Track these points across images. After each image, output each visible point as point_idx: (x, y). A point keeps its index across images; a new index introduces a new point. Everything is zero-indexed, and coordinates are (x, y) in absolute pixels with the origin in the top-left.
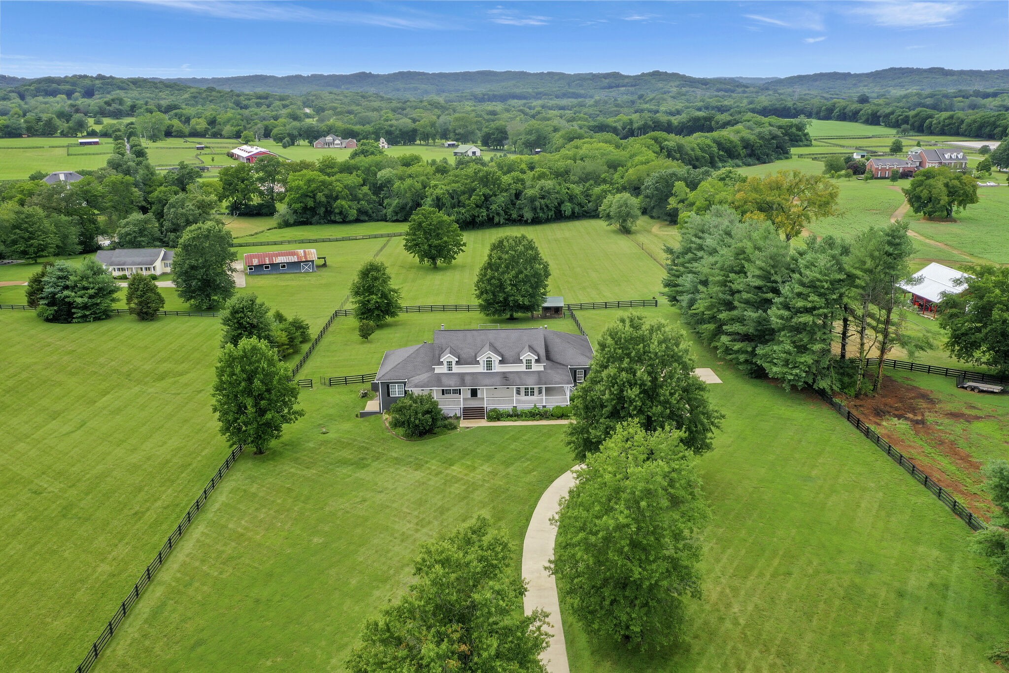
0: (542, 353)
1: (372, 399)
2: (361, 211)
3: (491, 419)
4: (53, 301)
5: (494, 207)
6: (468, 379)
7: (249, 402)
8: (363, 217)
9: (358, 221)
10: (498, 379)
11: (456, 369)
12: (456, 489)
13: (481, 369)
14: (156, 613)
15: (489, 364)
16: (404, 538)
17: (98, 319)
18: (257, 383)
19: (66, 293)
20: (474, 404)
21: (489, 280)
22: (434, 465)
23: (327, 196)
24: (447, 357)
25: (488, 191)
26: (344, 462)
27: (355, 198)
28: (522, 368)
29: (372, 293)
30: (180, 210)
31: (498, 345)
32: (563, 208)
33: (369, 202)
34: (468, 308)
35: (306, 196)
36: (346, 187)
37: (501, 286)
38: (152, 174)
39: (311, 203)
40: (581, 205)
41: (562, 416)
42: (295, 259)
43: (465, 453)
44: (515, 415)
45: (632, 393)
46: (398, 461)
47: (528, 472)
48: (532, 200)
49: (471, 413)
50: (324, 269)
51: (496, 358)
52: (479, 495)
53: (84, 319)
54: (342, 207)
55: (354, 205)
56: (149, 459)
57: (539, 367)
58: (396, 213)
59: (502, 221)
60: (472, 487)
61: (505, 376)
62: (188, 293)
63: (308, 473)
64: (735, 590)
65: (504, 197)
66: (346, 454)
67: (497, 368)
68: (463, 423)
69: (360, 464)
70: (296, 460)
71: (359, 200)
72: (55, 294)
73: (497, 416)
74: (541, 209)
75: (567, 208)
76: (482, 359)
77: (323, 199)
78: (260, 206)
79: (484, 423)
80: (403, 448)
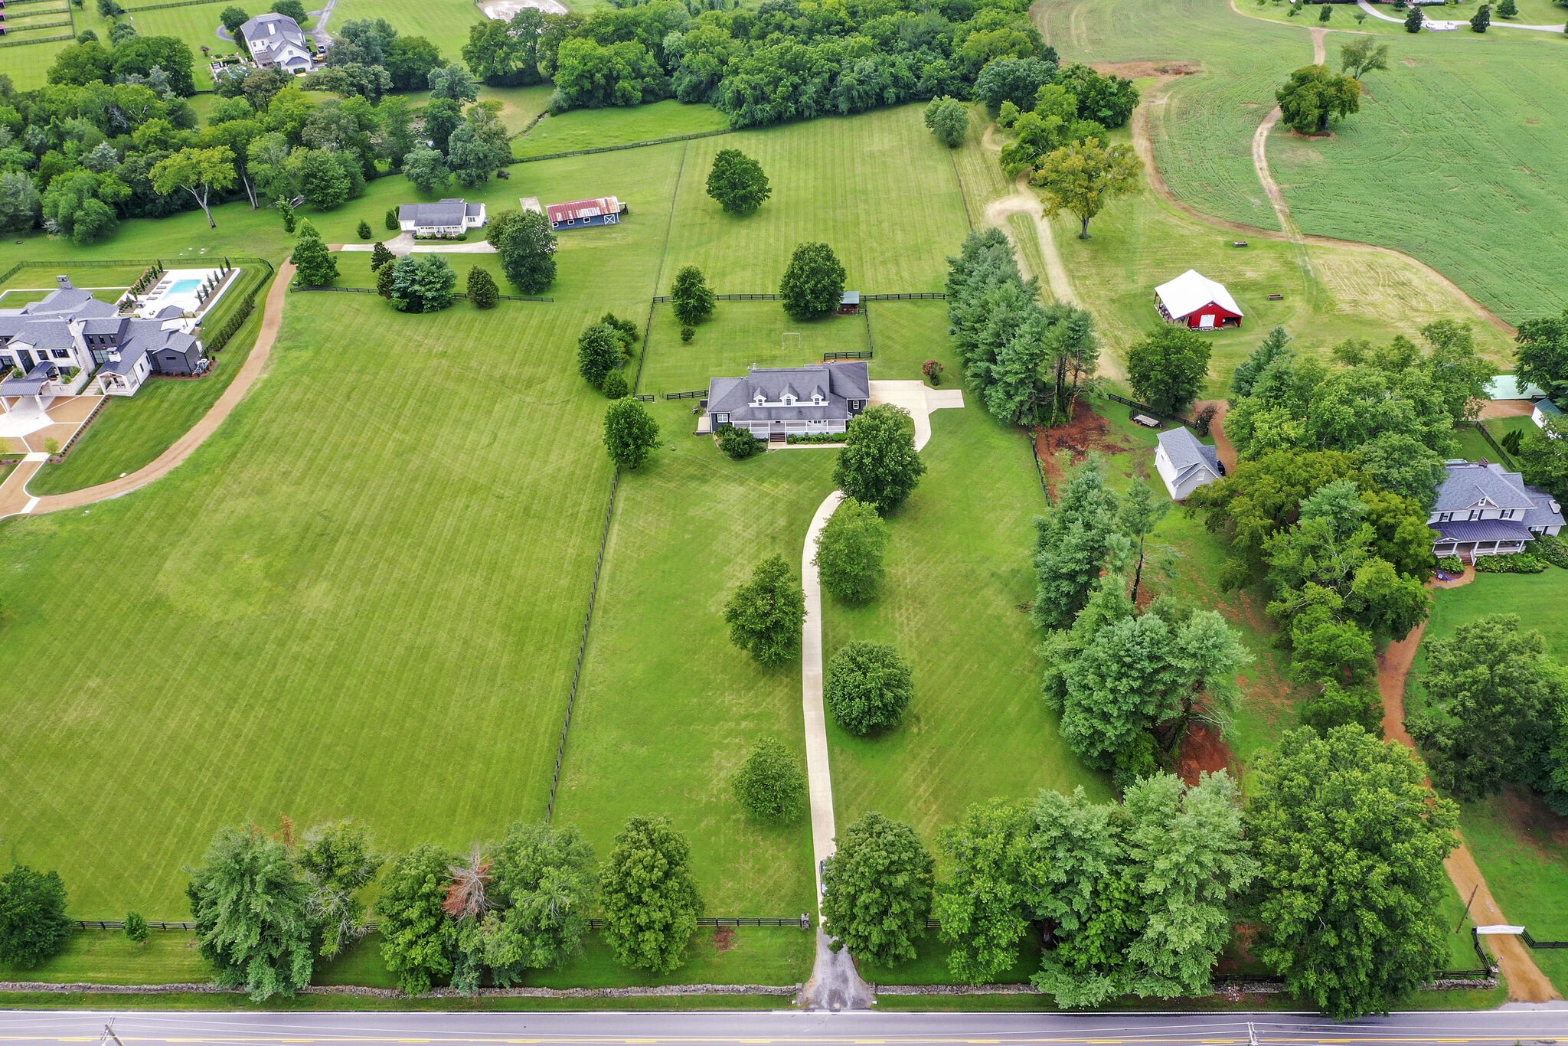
0: (827, 391)
1: (701, 415)
2: (645, 91)
3: (789, 442)
4: (404, 294)
5: (804, 99)
6: (773, 412)
7: (631, 442)
8: (651, 96)
9: (644, 102)
10: (794, 413)
11: (765, 405)
12: (766, 501)
13: (783, 404)
14: (613, 577)
15: (789, 401)
16: (737, 536)
17: (443, 307)
18: (635, 430)
19: (416, 287)
20: (778, 430)
21: (792, 288)
22: (752, 483)
23: (605, 76)
24: (758, 397)
25: (797, 80)
26: (692, 478)
27: (639, 75)
28: (812, 404)
29: (689, 297)
30: (470, 146)
31: (795, 386)
32: (886, 95)
33: (654, 77)
34: (774, 297)
35: (581, 76)
36: (629, 63)
37: (802, 294)
38: (391, 35)
39: (587, 85)
40: (908, 86)
41: (840, 441)
42: (596, 212)
43: (772, 473)
44: (807, 439)
45: (867, 461)
46: (727, 478)
47: (811, 490)
48: (849, 88)
49: (777, 437)
50: (626, 218)
51: (793, 398)
52: (781, 507)
53: (433, 309)
54: (624, 89)
55: (639, 84)
56: (559, 470)
57: (825, 404)
58: (688, 94)
59: (814, 113)
60: (777, 500)
61: (800, 410)
62: (514, 277)
63: (672, 485)
64: (911, 570)
65: (814, 84)
66: (692, 470)
67: (794, 404)
68: (771, 446)
69: (703, 480)
70: (659, 474)
71: (643, 78)
72: (406, 288)
73: (793, 440)
74: (860, 97)
75: (891, 93)
76: (784, 398)
77: (603, 81)
78: (520, 72)
79: (784, 446)
80: (729, 467)
